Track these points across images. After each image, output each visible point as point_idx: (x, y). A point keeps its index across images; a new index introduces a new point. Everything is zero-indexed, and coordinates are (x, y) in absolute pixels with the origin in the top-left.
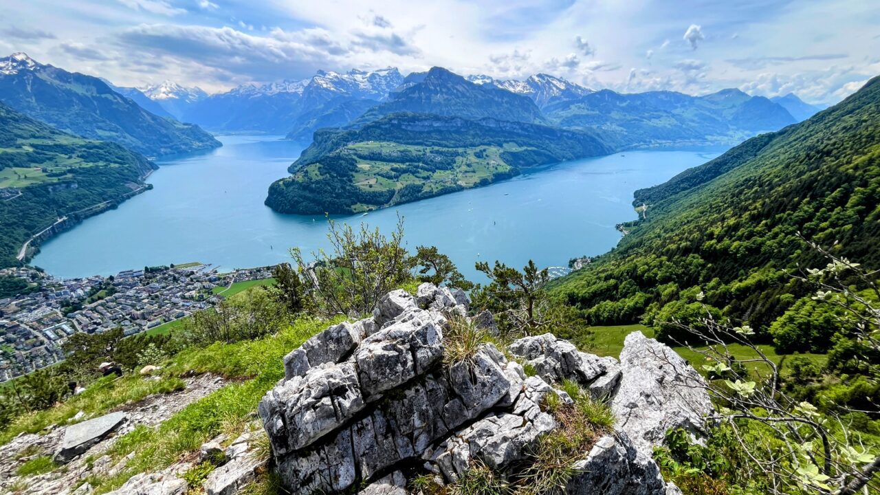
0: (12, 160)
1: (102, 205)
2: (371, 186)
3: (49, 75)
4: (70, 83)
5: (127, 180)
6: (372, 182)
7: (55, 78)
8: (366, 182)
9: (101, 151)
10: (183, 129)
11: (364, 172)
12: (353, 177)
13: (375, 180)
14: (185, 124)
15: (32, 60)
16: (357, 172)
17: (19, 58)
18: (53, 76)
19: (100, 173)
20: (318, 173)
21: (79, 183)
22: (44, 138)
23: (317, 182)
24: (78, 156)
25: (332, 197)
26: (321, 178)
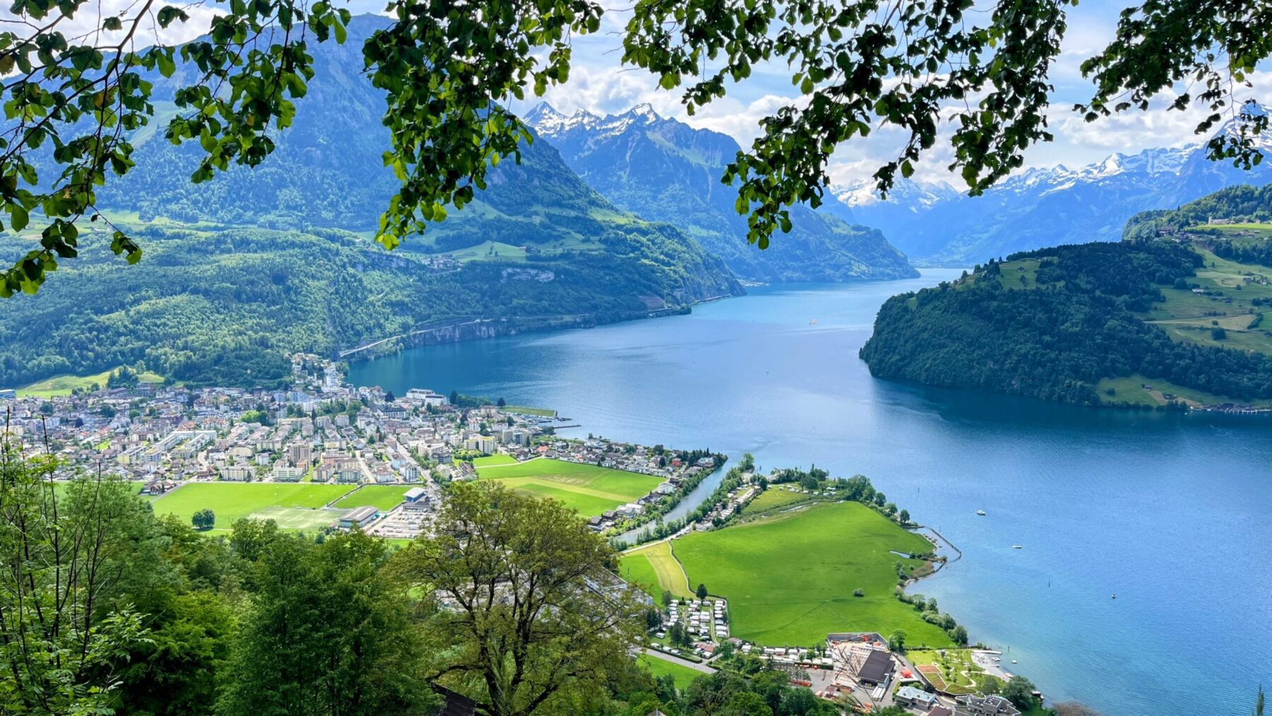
0: (499, 229)
1: (568, 318)
2: (1220, 335)
3: (664, 136)
4: (688, 147)
5: (650, 288)
6: (1235, 323)
7: (669, 141)
8: (1208, 323)
9: (644, 240)
10: (845, 237)
11: (1214, 293)
12: (1163, 300)
13: (1249, 319)
14: (855, 228)
15: (656, 115)
16: (1183, 287)
17: (639, 112)
18: (669, 135)
19: (609, 267)
20: (1031, 276)
21: (557, 273)
22: (572, 207)
23: (1013, 295)
24: (600, 241)
25: (1041, 342)
26: (1033, 286)
